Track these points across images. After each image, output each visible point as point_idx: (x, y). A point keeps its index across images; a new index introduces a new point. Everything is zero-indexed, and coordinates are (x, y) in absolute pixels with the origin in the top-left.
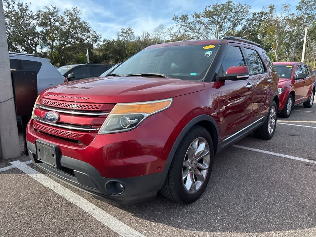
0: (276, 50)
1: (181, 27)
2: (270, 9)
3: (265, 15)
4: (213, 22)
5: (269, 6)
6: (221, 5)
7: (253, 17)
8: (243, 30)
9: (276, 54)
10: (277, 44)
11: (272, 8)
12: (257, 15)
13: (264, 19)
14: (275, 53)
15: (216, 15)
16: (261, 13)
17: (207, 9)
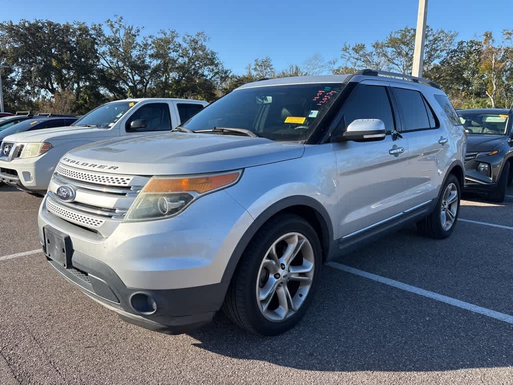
0: (492, 96)
1: (348, 60)
2: (485, 37)
3: (476, 44)
4: (400, 54)
5: (484, 34)
6: (412, 29)
7: (458, 47)
8: (442, 65)
9: (493, 102)
10: (495, 86)
11: (488, 36)
12: (465, 44)
13: (474, 50)
14: (492, 100)
15: (404, 43)
16: (472, 42)
17: (393, 35)
